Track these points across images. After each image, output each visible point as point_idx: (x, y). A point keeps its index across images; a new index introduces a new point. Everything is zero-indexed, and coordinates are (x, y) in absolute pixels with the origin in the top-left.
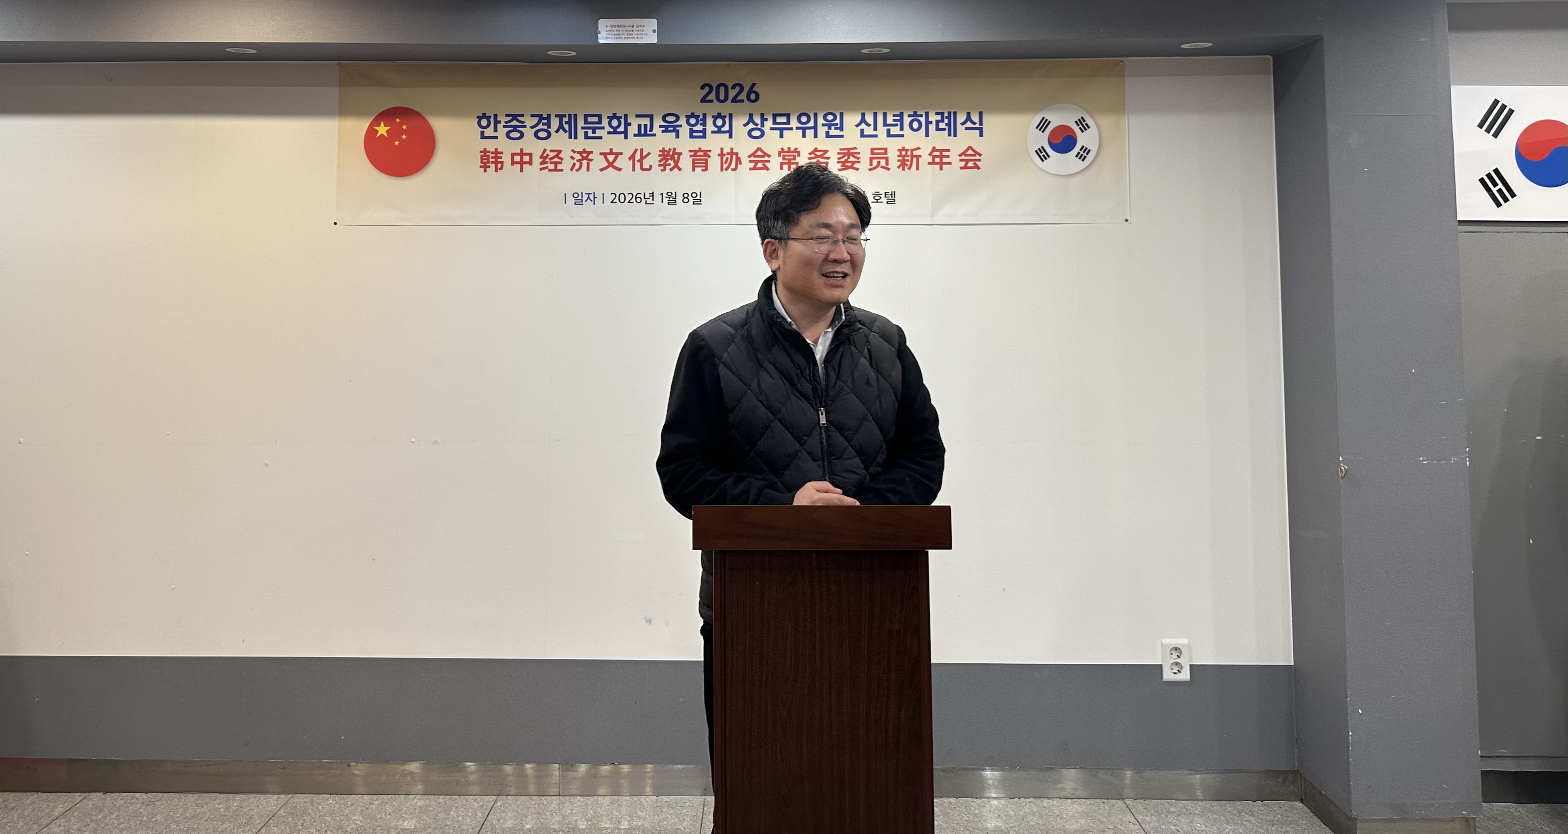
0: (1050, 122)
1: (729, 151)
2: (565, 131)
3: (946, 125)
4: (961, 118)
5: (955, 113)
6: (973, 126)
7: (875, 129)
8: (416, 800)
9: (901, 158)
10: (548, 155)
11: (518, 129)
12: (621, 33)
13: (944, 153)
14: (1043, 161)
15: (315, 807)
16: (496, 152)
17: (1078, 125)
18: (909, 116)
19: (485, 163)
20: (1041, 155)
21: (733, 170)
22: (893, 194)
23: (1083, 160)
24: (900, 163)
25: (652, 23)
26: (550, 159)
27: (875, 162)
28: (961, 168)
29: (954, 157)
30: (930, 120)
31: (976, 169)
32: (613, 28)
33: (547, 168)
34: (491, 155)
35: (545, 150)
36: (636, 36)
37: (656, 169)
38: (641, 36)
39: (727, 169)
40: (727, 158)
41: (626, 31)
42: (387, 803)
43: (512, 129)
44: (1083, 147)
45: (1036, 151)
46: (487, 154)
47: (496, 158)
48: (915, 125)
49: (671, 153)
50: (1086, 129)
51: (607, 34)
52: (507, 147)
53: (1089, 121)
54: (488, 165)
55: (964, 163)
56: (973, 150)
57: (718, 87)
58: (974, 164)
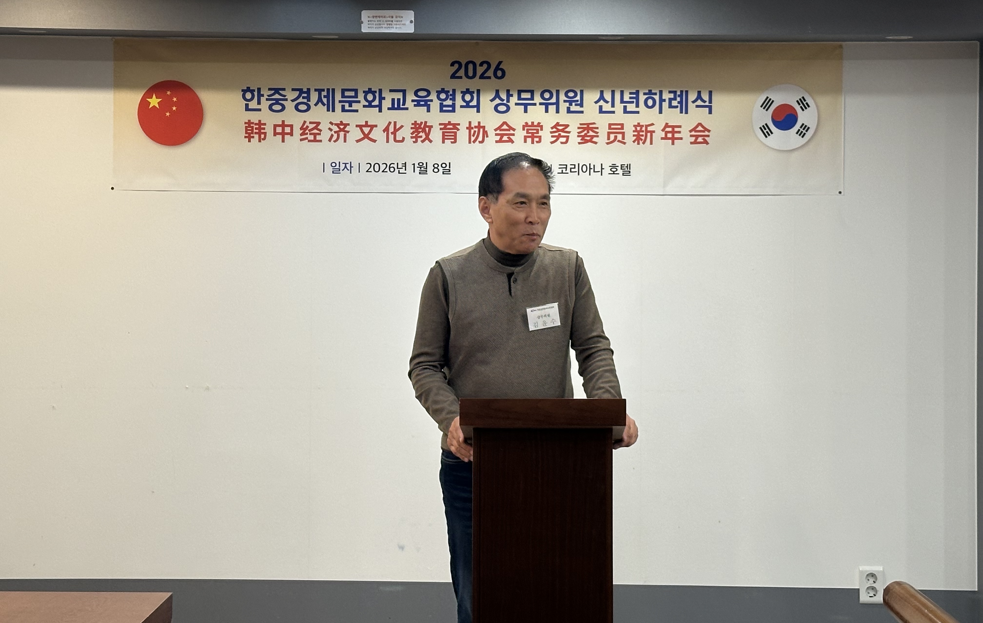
0: (773, 101)
1: (477, 125)
2: (324, 105)
3: (679, 102)
4: (692, 96)
5: (687, 92)
6: (703, 104)
7: (613, 106)
9: (636, 133)
10: (307, 127)
13: (676, 129)
14: (766, 137)
16: (260, 123)
17: (799, 104)
18: (645, 94)
19: (249, 134)
20: (765, 131)
21: (481, 142)
22: (629, 166)
23: (803, 137)
24: (635, 138)
25: (410, 15)
26: (309, 130)
27: (612, 137)
28: (691, 143)
29: (685, 133)
30: (663, 98)
31: (705, 145)
32: (375, 19)
33: (307, 138)
34: (255, 127)
35: (305, 122)
36: (395, 27)
37: (409, 141)
38: (400, 26)
39: (474, 142)
40: (475, 131)
41: (386, 21)
43: (274, 102)
44: (803, 124)
45: (761, 128)
46: (252, 125)
47: (260, 129)
48: (650, 103)
49: (422, 126)
50: (806, 108)
51: (369, 24)
52: (269, 119)
53: (809, 100)
54: (252, 135)
55: (694, 138)
56: (703, 127)
57: (467, 65)
58: (704, 139)
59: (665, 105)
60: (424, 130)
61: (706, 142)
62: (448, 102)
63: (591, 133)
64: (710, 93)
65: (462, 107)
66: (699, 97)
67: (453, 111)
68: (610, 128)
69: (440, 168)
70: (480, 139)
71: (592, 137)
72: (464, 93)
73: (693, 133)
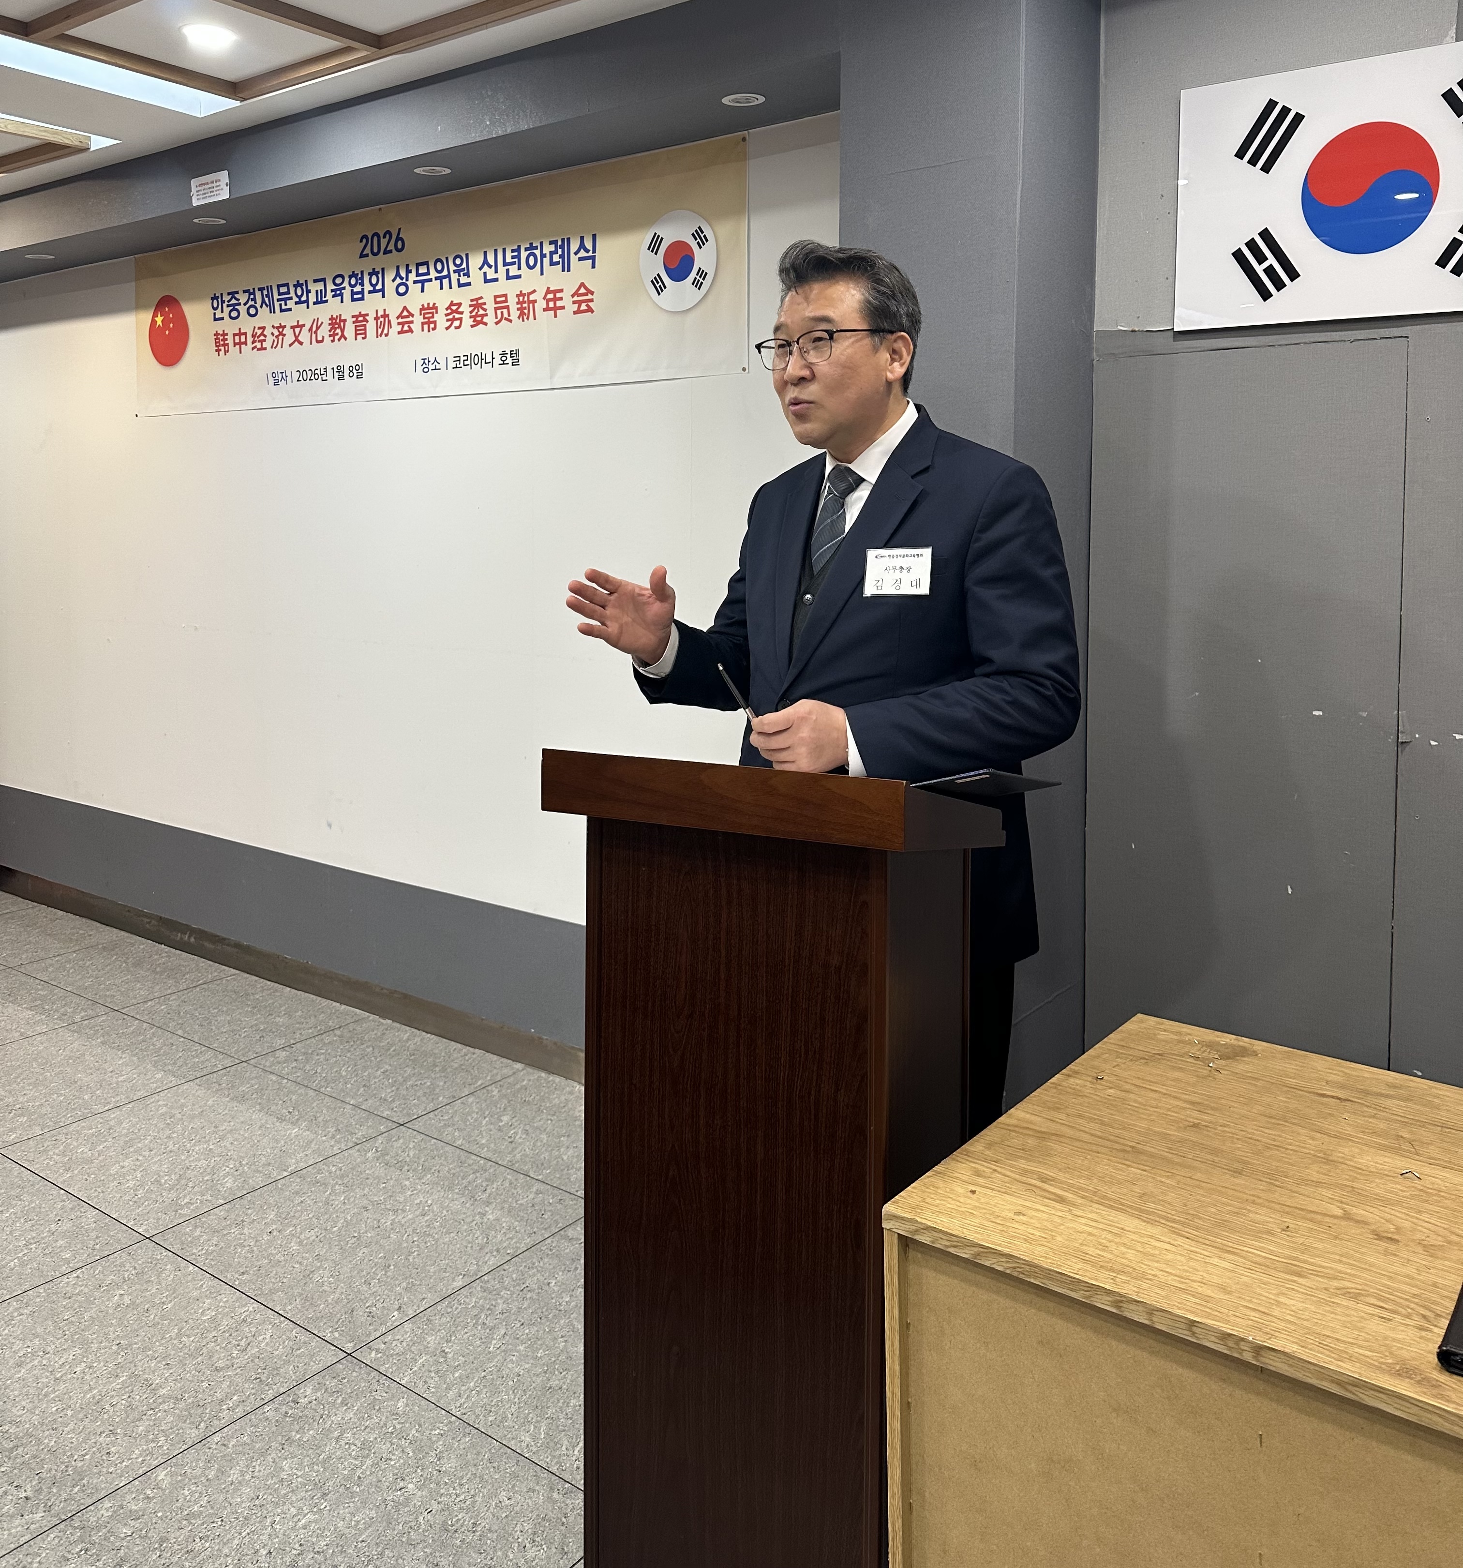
0: (663, 239)
1: (382, 313)
2: (266, 305)
3: (560, 256)
4: (574, 247)
5: (569, 239)
6: (586, 255)
9: (519, 306)
10: (257, 333)
11: (236, 307)
13: (558, 295)
14: (659, 293)
16: (224, 334)
17: (696, 239)
18: (526, 249)
19: (218, 347)
20: (657, 285)
21: (386, 335)
22: (517, 352)
23: (702, 287)
24: (519, 312)
26: (258, 337)
27: (499, 314)
28: (574, 313)
29: (567, 300)
30: (545, 252)
31: (590, 313)
33: (256, 347)
34: (221, 338)
35: (254, 328)
37: (328, 340)
39: (381, 335)
40: (381, 322)
43: (232, 308)
44: (700, 269)
45: (652, 282)
47: (224, 340)
48: (532, 261)
49: (338, 321)
50: (705, 243)
52: (230, 328)
53: (708, 232)
54: (220, 348)
55: (577, 305)
56: (586, 288)
57: (372, 238)
58: (587, 305)
59: (546, 261)
60: (339, 327)
61: (590, 310)
62: (358, 288)
63: (481, 312)
64: (594, 236)
65: (370, 292)
66: (582, 246)
67: (362, 299)
68: (496, 303)
69: (354, 371)
70: (386, 331)
71: (483, 316)
72: (370, 274)
73: (576, 298)
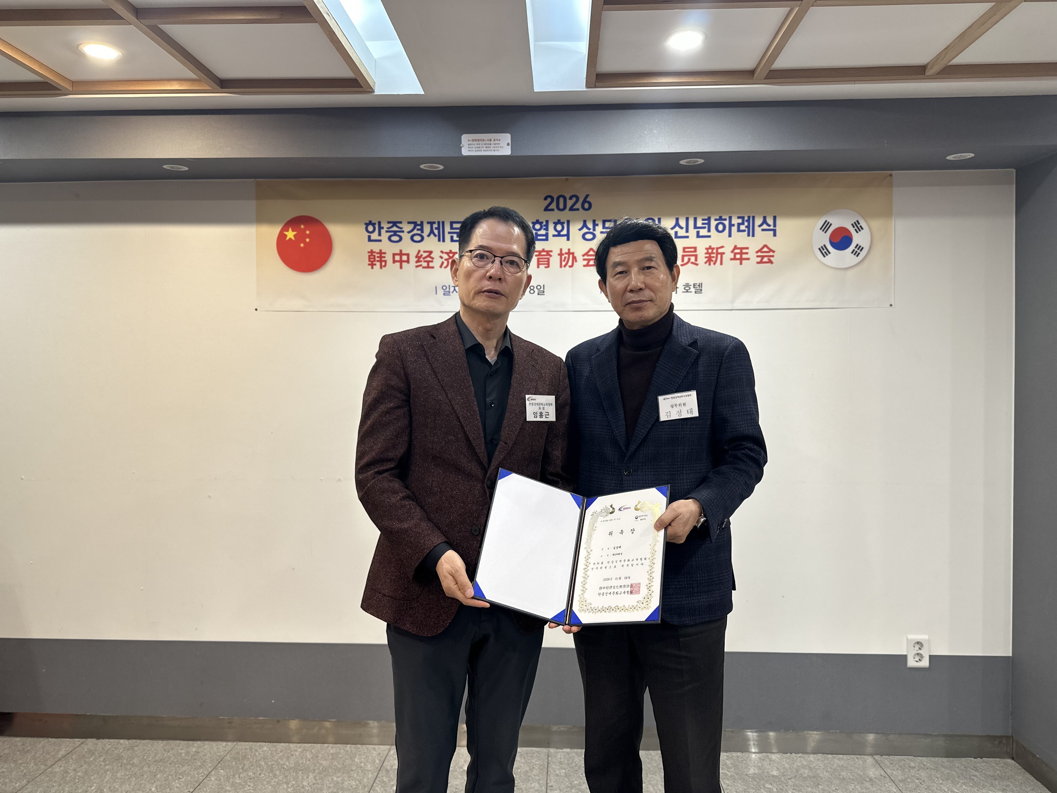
0: (831, 224)
1: (567, 251)
2: (435, 236)
3: (746, 227)
4: (758, 221)
5: (754, 217)
6: (767, 228)
7: (687, 231)
8: (329, 749)
9: (708, 255)
10: (422, 255)
11: (398, 233)
12: (481, 146)
13: (744, 251)
14: (824, 256)
15: (253, 753)
16: (381, 253)
17: (854, 227)
18: (716, 220)
19: (372, 262)
20: (823, 252)
21: (570, 267)
22: (700, 285)
23: (857, 256)
24: (706, 259)
25: (506, 138)
26: (424, 258)
27: (686, 259)
28: (758, 263)
29: (752, 254)
30: (733, 223)
31: (770, 264)
32: (474, 142)
33: (421, 265)
34: (377, 255)
35: (419, 251)
36: (493, 149)
38: (498, 149)
39: (565, 266)
40: (565, 258)
41: (485, 144)
42: (307, 750)
43: (392, 233)
44: (857, 245)
45: (819, 249)
46: (374, 254)
47: (381, 257)
48: (721, 227)
50: (860, 230)
51: (469, 147)
52: (389, 249)
53: (863, 223)
54: (374, 263)
55: (760, 258)
56: (768, 248)
57: (558, 199)
58: (769, 259)
59: (734, 229)
61: (770, 262)
62: (543, 232)
64: (775, 217)
65: (554, 236)
66: (765, 222)
67: (547, 239)
69: (535, 289)
70: (570, 263)
72: (556, 224)
73: (759, 254)
